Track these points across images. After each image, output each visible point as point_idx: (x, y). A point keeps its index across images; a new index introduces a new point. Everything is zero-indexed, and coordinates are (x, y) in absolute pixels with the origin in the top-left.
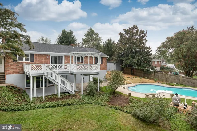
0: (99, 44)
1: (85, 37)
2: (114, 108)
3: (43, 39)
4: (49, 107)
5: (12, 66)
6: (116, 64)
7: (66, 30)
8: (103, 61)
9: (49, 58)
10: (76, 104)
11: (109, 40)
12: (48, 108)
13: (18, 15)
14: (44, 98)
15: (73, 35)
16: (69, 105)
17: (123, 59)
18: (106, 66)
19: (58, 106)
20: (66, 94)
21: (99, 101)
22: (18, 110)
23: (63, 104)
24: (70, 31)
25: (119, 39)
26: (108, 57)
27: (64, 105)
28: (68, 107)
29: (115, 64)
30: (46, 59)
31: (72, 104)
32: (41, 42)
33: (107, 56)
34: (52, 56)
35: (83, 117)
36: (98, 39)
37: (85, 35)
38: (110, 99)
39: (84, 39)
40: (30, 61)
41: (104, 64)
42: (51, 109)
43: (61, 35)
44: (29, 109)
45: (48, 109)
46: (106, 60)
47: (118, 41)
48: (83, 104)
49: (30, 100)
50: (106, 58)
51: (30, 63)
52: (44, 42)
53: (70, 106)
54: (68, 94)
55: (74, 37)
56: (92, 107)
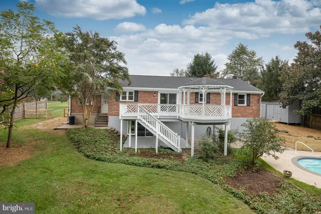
0: (254, 72)
1: (229, 62)
2: (233, 193)
3: (177, 71)
4: (133, 164)
5: (115, 107)
6: (287, 107)
7: (200, 54)
8: (251, 100)
9: (157, 96)
10: (170, 168)
11: (275, 60)
12: (131, 164)
13: (116, 43)
14: (136, 151)
15: (212, 60)
16: (159, 167)
17: (300, 97)
18: (259, 110)
19: (145, 165)
20: (166, 151)
21: (211, 173)
22: (98, 160)
23: (153, 163)
24: (207, 54)
25: (297, 55)
26: (264, 93)
27: (152, 167)
28: (156, 170)
29: (284, 107)
30: (153, 97)
31: (164, 167)
32: (176, 75)
33: (260, 92)
34: (161, 94)
35: (164, 191)
36: (255, 61)
37: (228, 58)
38: (238, 174)
39: (227, 65)
40: (133, 101)
41: (254, 107)
42: (132, 168)
43: (192, 63)
44: (111, 162)
45: (129, 166)
46: (259, 100)
47: (294, 60)
48: (182, 171)
49: (120, 150)
50: (258, 95)
51: (133, 102)
52: (179, 76)
53: (160, 170)
54: (169, 151)
55: (212, 63)
56: (192, 179)
